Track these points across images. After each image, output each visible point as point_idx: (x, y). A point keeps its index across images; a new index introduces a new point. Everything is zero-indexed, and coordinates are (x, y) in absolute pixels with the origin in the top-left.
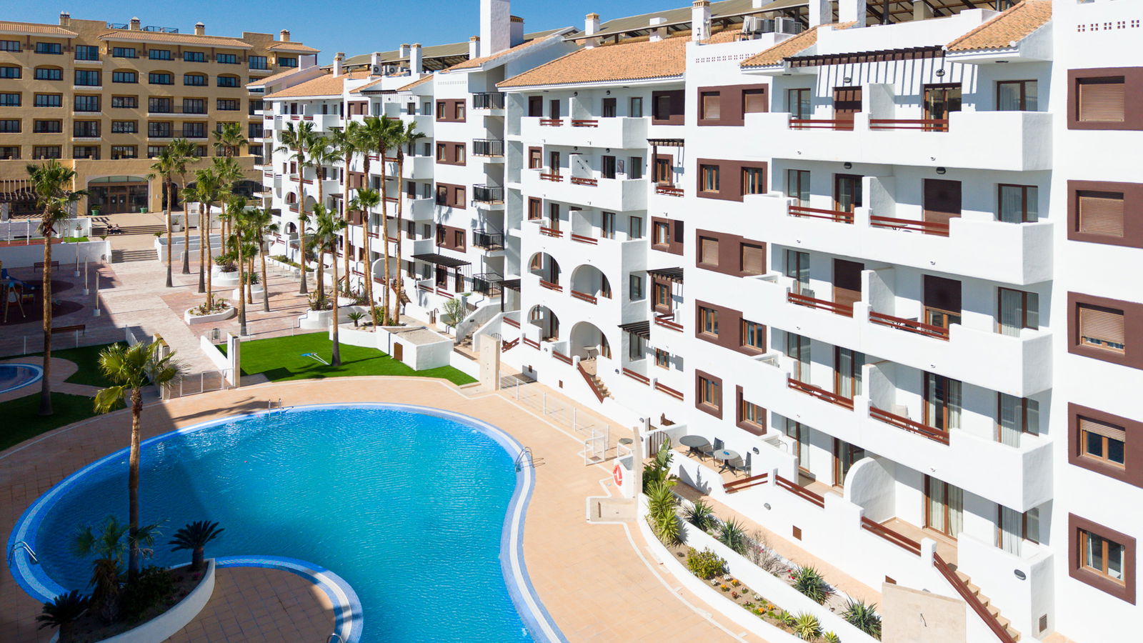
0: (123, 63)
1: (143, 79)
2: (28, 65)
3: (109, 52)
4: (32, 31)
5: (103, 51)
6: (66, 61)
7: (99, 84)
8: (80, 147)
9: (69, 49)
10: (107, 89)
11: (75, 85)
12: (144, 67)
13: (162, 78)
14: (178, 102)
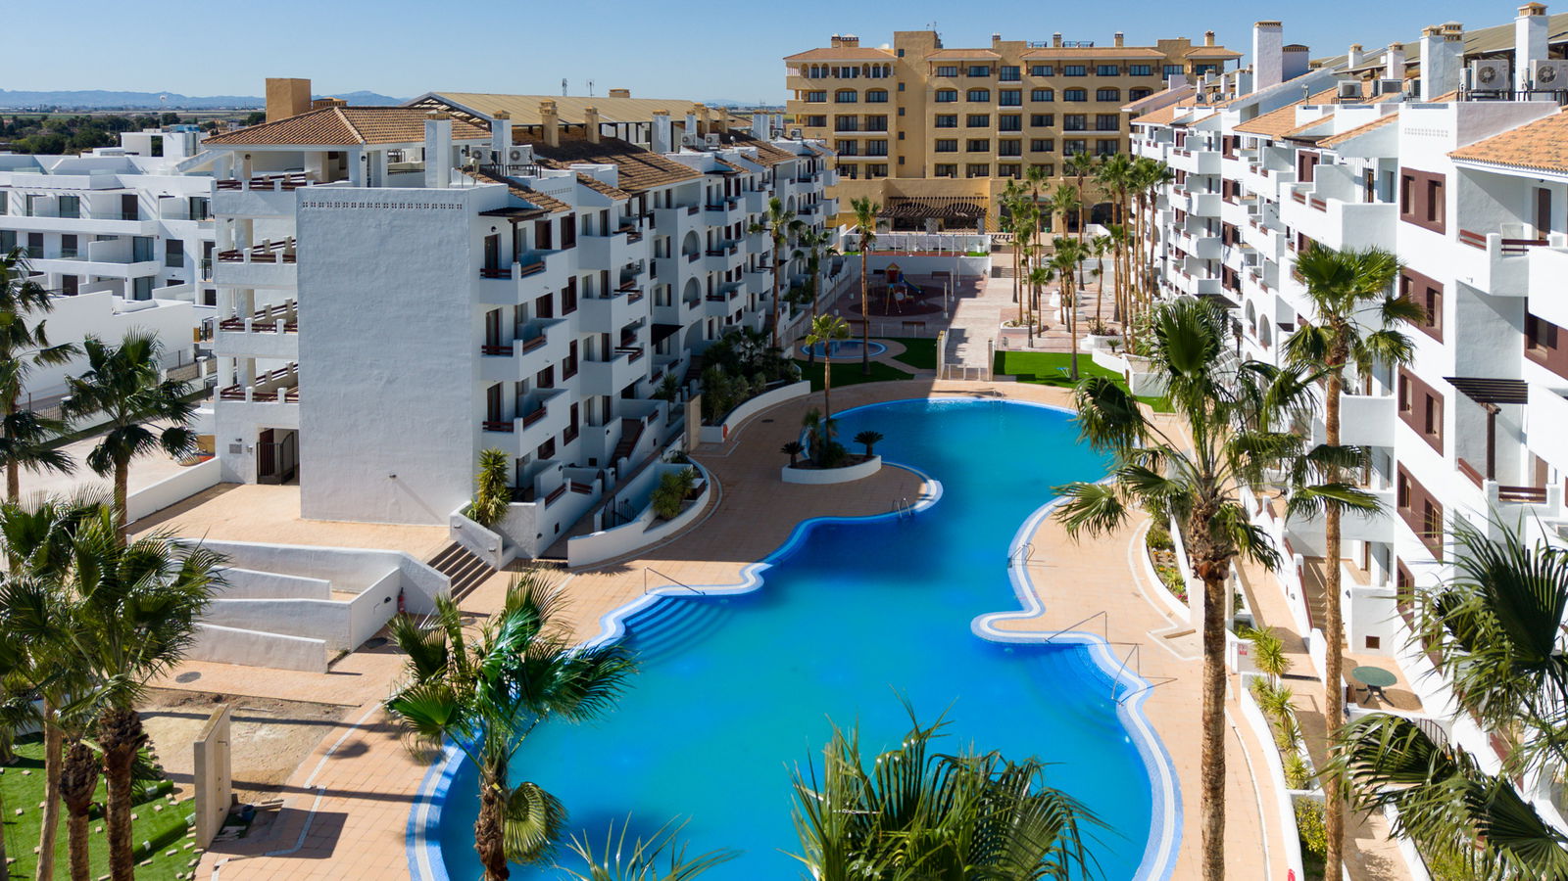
0: (1040, 82)
1: (1058, 97)
2: (962, 88)
3: (1028, 71)
4: (965, 57)
5: (1023, 72)
6: (993, 83)
7: (1020, 104)
8: (1005, 165)
9: (993, 71)
10: (1026, 109)
11: (1001, 105)
12: (1059, 83)
13: (1077, 95)
14: (1092, 120)
